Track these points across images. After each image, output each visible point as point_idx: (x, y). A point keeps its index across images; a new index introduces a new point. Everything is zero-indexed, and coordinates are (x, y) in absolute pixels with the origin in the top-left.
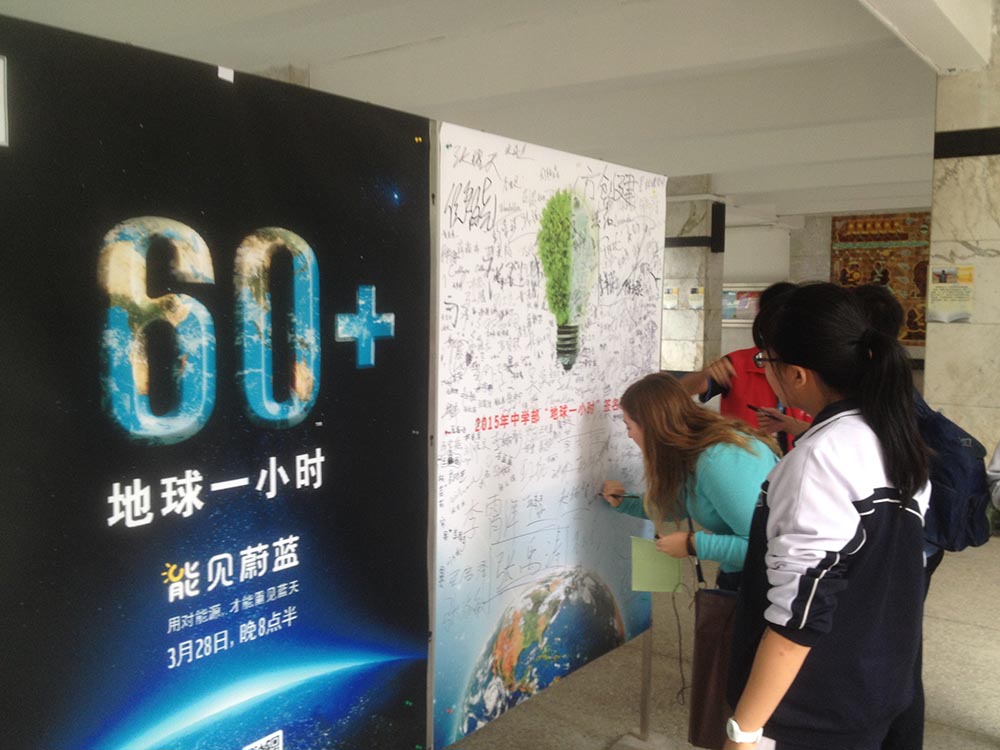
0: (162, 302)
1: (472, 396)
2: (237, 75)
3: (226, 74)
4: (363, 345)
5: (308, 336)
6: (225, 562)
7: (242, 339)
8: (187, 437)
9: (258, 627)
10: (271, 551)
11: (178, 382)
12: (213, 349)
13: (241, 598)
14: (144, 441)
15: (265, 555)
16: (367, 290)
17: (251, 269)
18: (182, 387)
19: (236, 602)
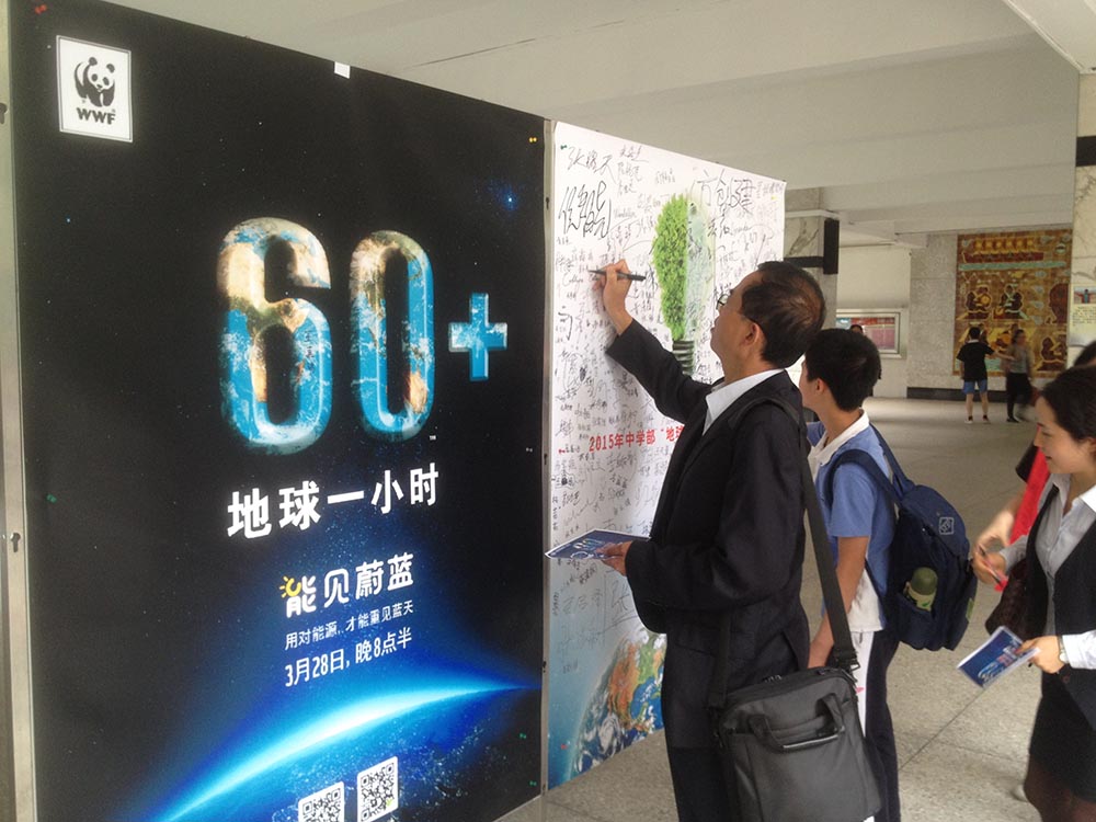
0: (280, 306)
1: (587, 414)
2: (353, 70)
3: (342, 70)
4: (477, 356)
5: (421, 345)
6: (341, 578)
7: (357, 347)
8: (304, 446)
9: (373, 647)
10: (386, 568)
11: (295, 390)
12: (329, 356)
13: (356, 617)
14: (263, 449)
15: (381, 572)
16: (481, 298)
17: (367, 274)
18: (299, 395)
19: (352, 620)
